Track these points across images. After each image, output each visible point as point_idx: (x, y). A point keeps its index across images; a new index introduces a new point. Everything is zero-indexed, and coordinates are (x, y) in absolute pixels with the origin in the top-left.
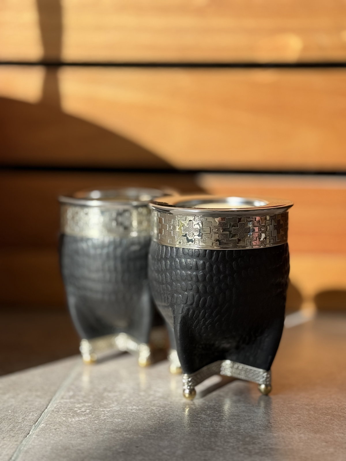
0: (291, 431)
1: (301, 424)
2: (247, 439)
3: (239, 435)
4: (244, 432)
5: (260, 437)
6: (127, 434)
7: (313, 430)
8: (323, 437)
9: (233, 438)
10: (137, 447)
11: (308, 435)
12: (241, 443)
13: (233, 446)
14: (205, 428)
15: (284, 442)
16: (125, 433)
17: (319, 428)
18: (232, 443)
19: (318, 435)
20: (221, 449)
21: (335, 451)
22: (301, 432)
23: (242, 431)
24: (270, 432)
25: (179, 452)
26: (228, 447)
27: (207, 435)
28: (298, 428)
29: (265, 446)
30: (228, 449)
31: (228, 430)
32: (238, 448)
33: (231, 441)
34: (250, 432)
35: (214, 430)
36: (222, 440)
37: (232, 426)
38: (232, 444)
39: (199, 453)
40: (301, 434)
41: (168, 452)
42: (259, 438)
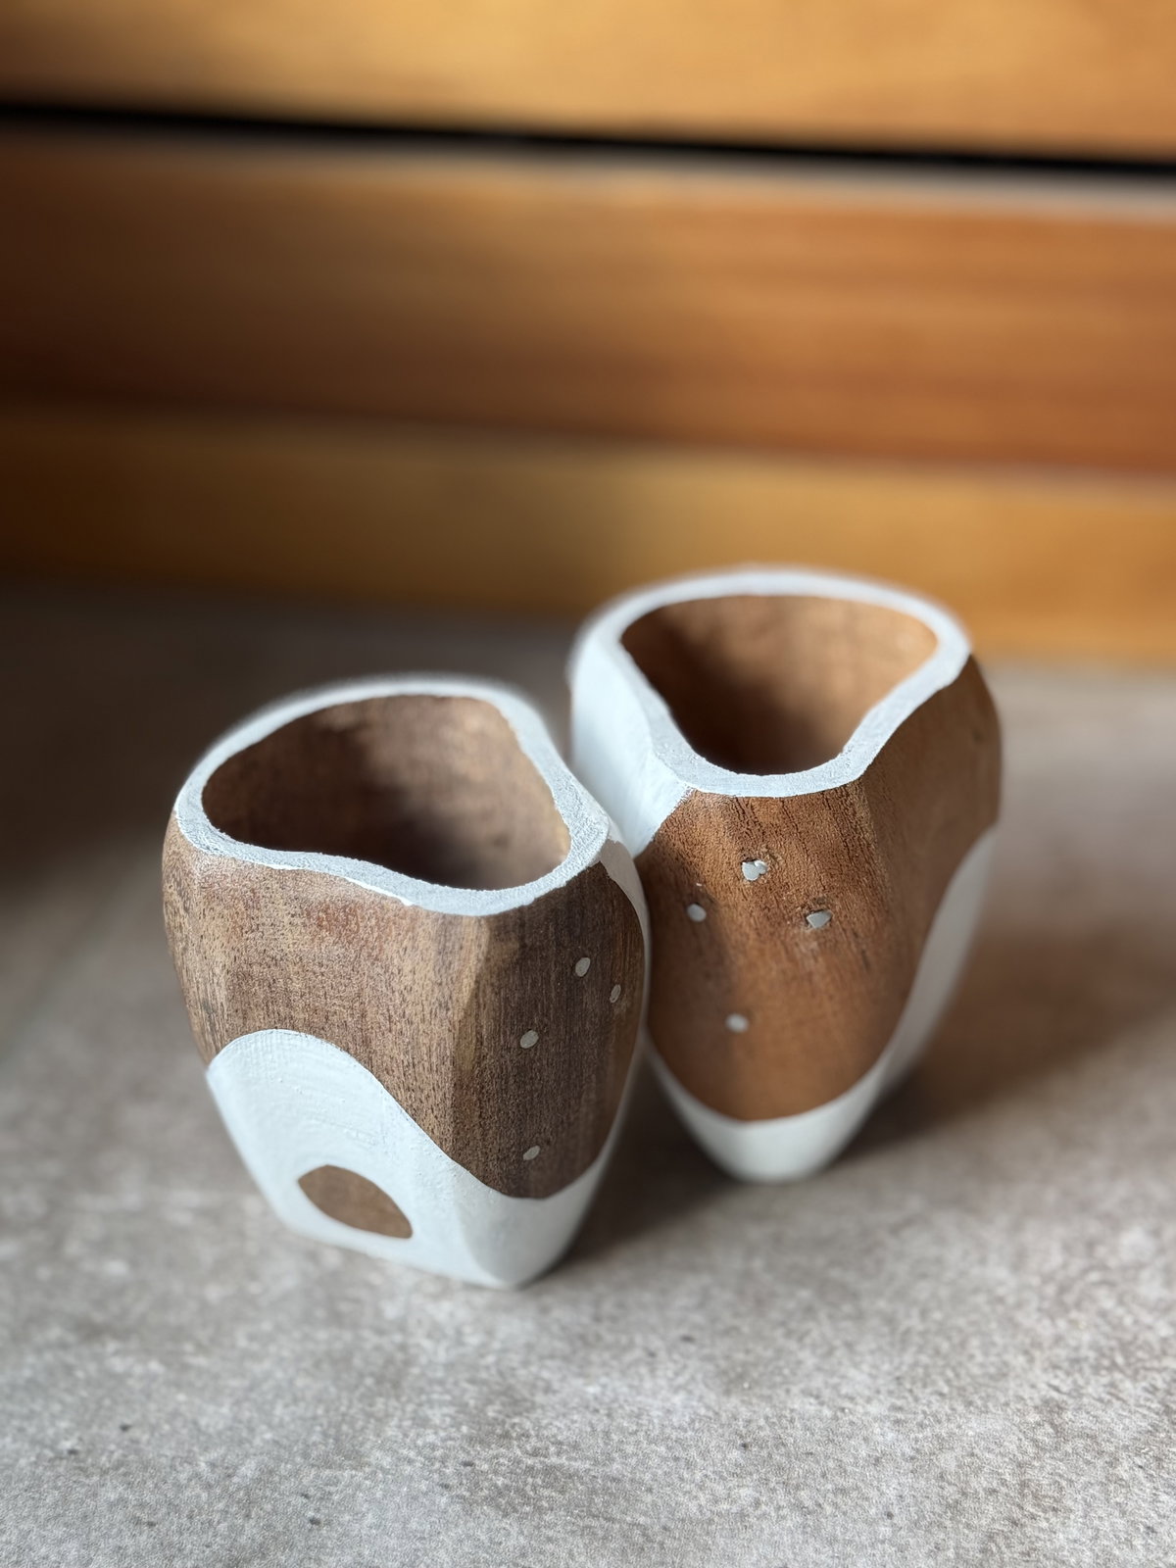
0: (653, 1371)
1: (696, 1334)
2: (491, 1413)
3: (472, 1381)
4: (493, 1371)
5: (540, 1398)
6: (116, 1353)
7: (725, 1373)
8: (744, 1413)
9: (447, 1397)
10: (125, 1428)
11: (701, 1398)
12: (465, 1429)
13: (433, 1447)
14: (380, 1332)
15: (607, 1434)
16: (112, 1346)
17: (751, 1358)
18: (436, 1429)
19: (733, 1402)
20: (387, 1461)
21: (757, 1504)
22: (681, 1380)
23: (490, 1359)
24: (581, 1375)
25: (248, 1470)
26: (412, 1454)
27: (372, 1374)
28: (682, 1355)
29: (535, 1453)
30: (410, 1462)
31: (448, 1350)
32: (443, 1461)
33: (436, 1415)
34: (513, 1369)
35: (403, 1348)
36: (410, 1408)
37: (467, 1330)
38: (431, 1438)
39: (308, 1477)
40: (676, 1390)
41: (213, 1465)
42: (533, 1407)
